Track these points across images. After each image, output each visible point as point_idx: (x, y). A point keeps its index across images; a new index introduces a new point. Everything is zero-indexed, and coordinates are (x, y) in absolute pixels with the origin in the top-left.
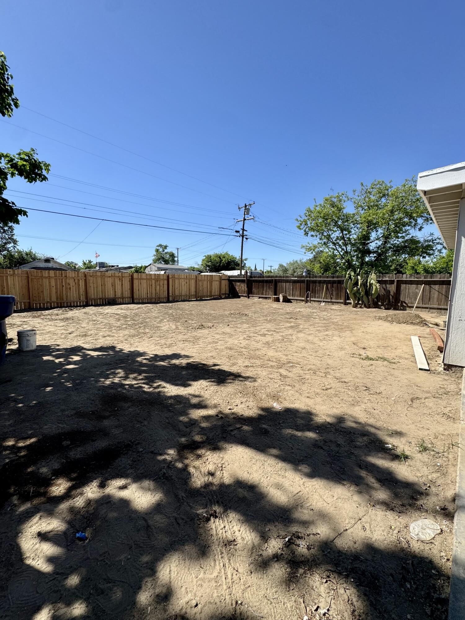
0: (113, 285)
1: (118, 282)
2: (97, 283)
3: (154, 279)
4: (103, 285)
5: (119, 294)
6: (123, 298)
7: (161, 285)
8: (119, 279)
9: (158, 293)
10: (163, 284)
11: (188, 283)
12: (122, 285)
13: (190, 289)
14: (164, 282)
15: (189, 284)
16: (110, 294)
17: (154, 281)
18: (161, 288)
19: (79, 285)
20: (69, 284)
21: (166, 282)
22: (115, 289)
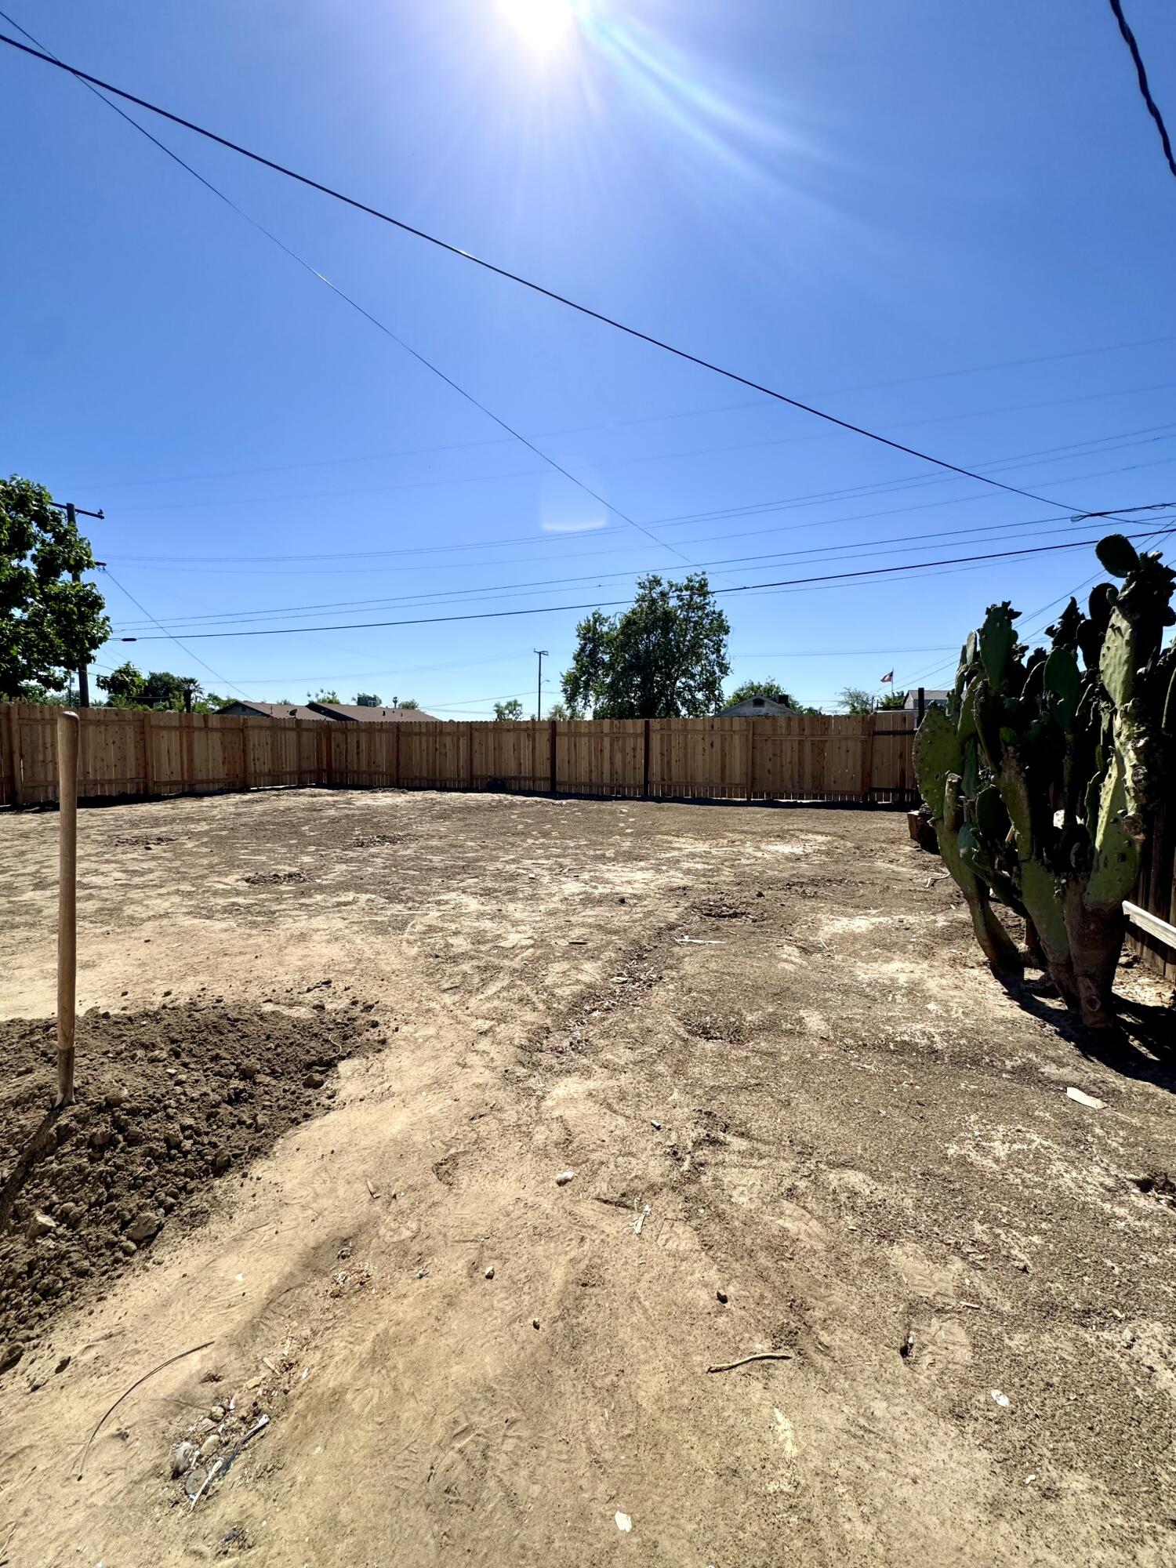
0: (516, 749)
1: (525, 743)
2: (487, 744)
3: (607, 735)
4: (498, 748)
5: (526, 770)
6: (534, 779)
7: (629, 749)
8: (528, 735)
9: (620, 772)
10: (634, 749)
11: (717, 744)
12: (534, 748)
13: (723, 767)
14: (635, 744)
15: (723, 750)
16: (510, 768)
17: (607, 741)
18: (629, 758)
19: (458, 747)
20: (445, 746)
21: (641, 742)
22: (519, 759)
